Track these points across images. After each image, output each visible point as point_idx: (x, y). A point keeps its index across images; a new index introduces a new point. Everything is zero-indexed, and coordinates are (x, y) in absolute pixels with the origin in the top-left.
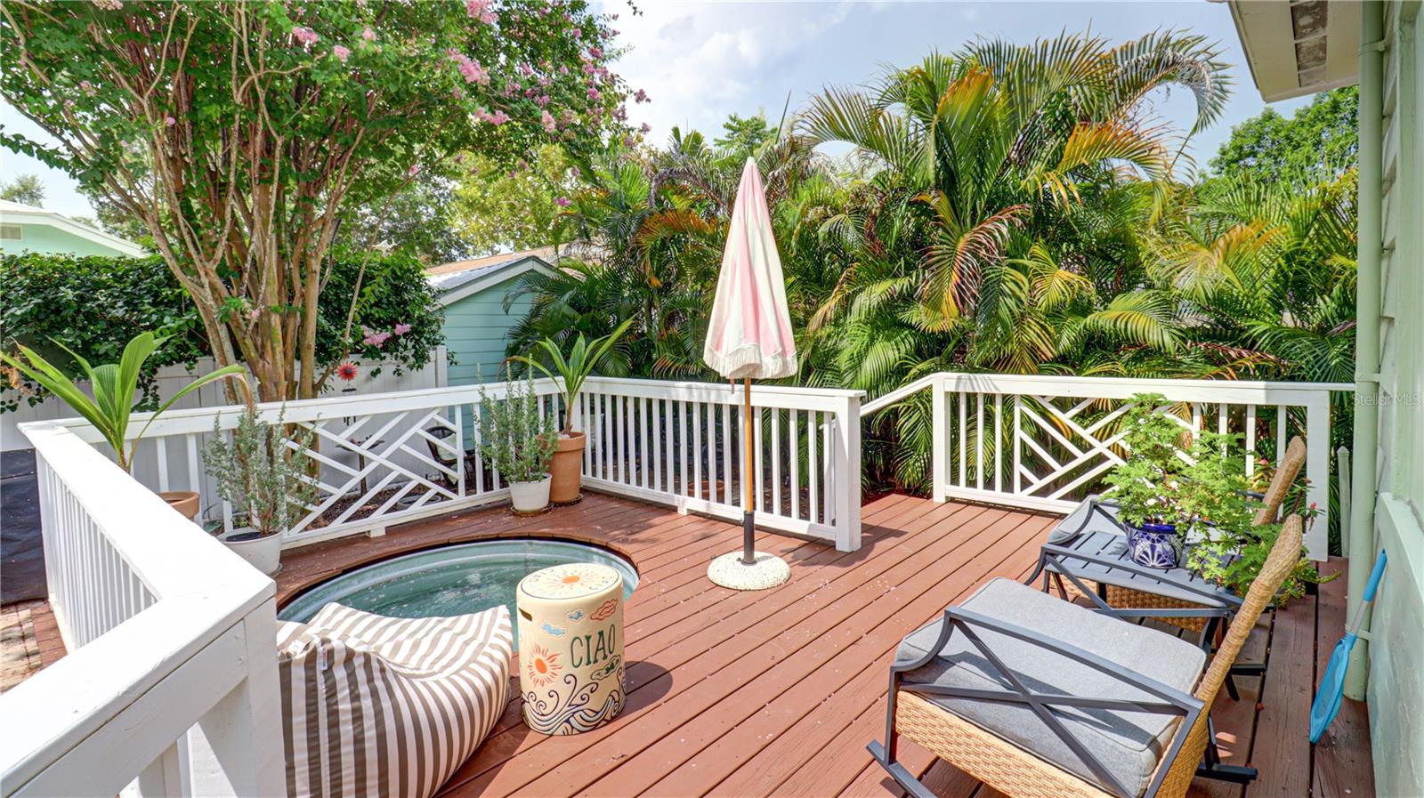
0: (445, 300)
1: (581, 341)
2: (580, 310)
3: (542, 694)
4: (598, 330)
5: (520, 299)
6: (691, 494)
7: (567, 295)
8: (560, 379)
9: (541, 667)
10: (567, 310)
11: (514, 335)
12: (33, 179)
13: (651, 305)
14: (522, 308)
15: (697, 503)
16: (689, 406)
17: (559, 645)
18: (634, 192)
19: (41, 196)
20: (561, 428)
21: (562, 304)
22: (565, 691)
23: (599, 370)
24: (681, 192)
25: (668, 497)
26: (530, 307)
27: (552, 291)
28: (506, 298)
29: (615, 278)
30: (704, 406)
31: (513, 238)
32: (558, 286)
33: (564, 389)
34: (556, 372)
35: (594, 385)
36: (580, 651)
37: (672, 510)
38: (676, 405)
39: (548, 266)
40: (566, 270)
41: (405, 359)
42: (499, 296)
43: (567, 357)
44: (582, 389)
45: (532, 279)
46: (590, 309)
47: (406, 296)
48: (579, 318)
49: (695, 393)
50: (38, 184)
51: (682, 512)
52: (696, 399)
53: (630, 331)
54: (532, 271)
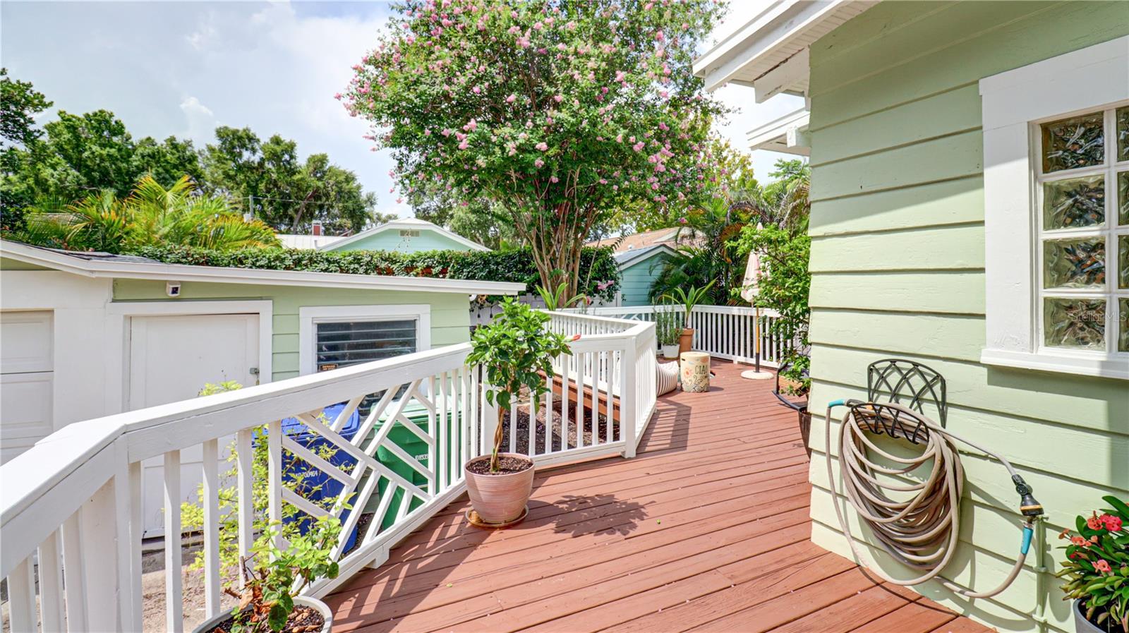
0: (622, 268)
1: (693, 289)
2: (688, 274)
3: (687, 380)
4: (699, 284)
5: (657, 268)
6: (739, 355)
7: (683, 266)
8: (684, 305)
9: (687, 373)
10: (682, 274)
11: (653, 286)
12: (373, 194)
13: (727, 271)
14: (657, 272)
15: (742, 359)
16: (739, 317)
17: (692, 367)
18: (719, 210)
19: (375, 204)
20: (683, 325)
21: (679, 271)
22: (694, 380)
23: (699, 303)
24: (745, 211)
25: (730, 356)
26: (661, 271)
27: (675, 263)
28: (651, 267)
29: (708, 256)
30: (745, 317)
31: (635, 220)
32: (678, 261)
33: (686, 310)
34: (683, 303)
35: (697, 308)
36: (698, 370)
37: (731, 361)
38: (734, 316)
39: (672, 250)
40: (681, 252)
41: (604, 297)
42: (646, 265)
43: (687, 294)
44: (693, 310)
45: (664, 257)
46: (693, 273)
47: (607, 267)
48: (688, 278)
49: (742, 311)
50: (375, 196)
51: (735, 362)
52: (742, 314)
53: (715, 285)
54: (663, 252)
